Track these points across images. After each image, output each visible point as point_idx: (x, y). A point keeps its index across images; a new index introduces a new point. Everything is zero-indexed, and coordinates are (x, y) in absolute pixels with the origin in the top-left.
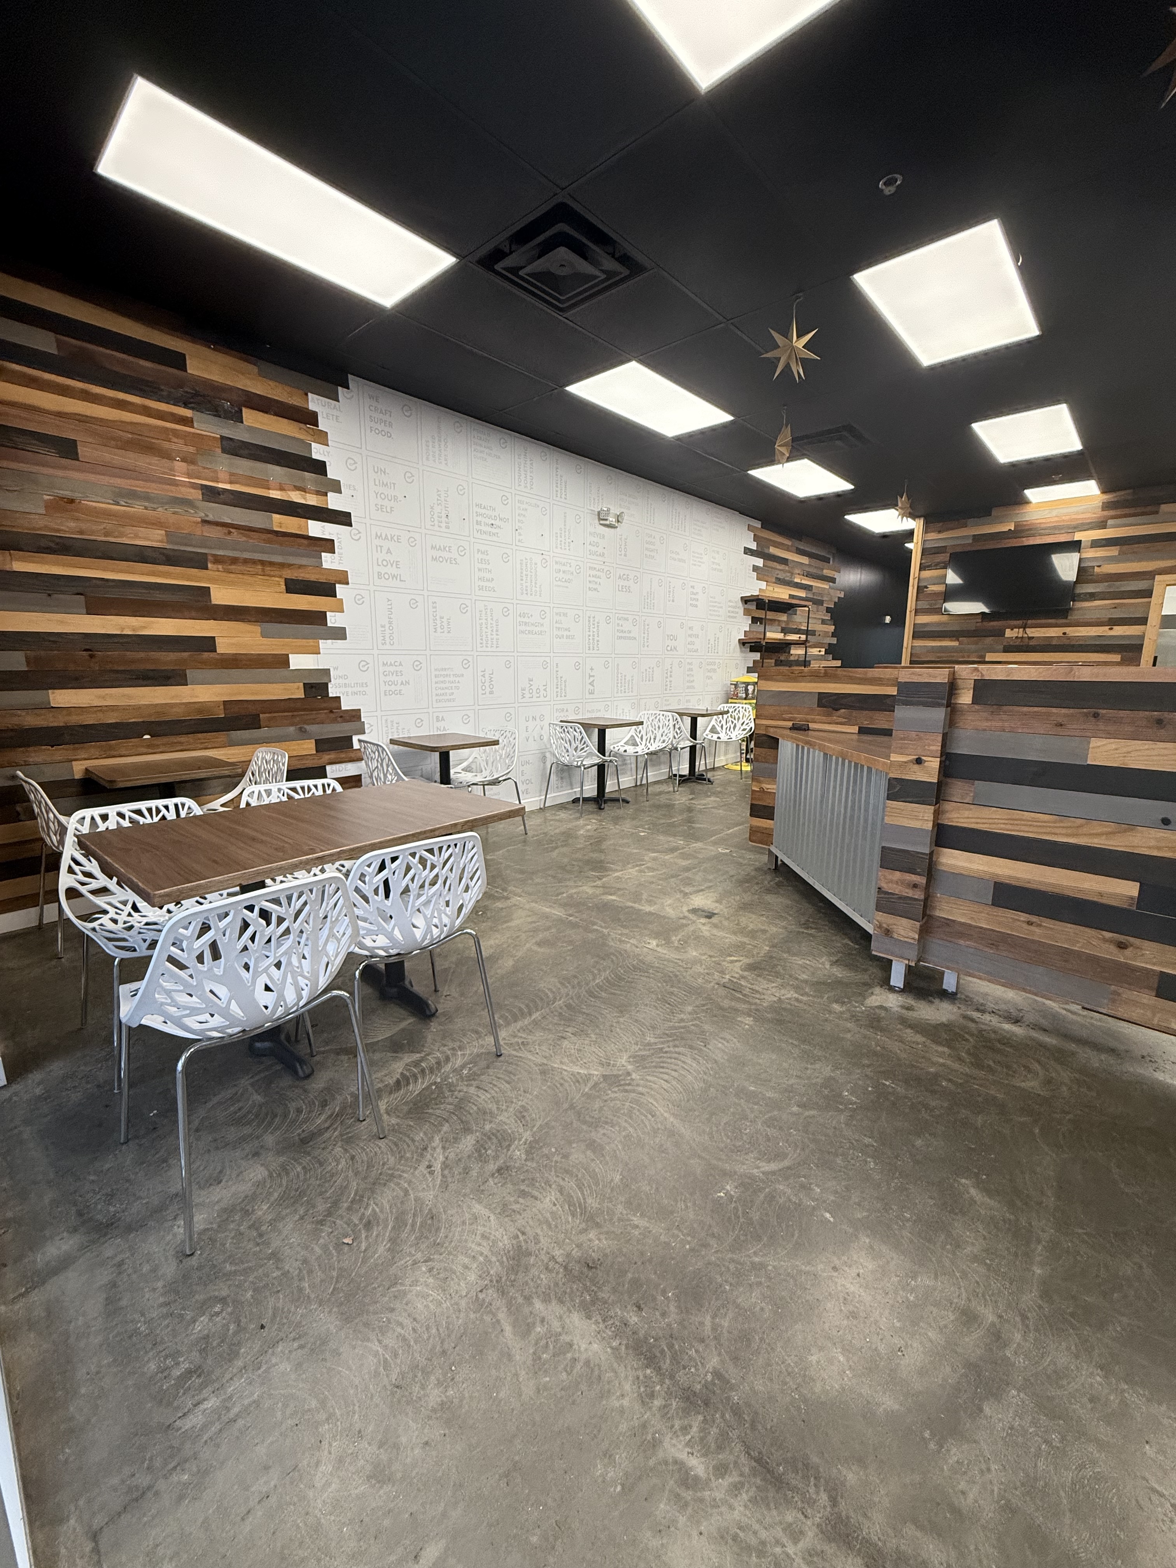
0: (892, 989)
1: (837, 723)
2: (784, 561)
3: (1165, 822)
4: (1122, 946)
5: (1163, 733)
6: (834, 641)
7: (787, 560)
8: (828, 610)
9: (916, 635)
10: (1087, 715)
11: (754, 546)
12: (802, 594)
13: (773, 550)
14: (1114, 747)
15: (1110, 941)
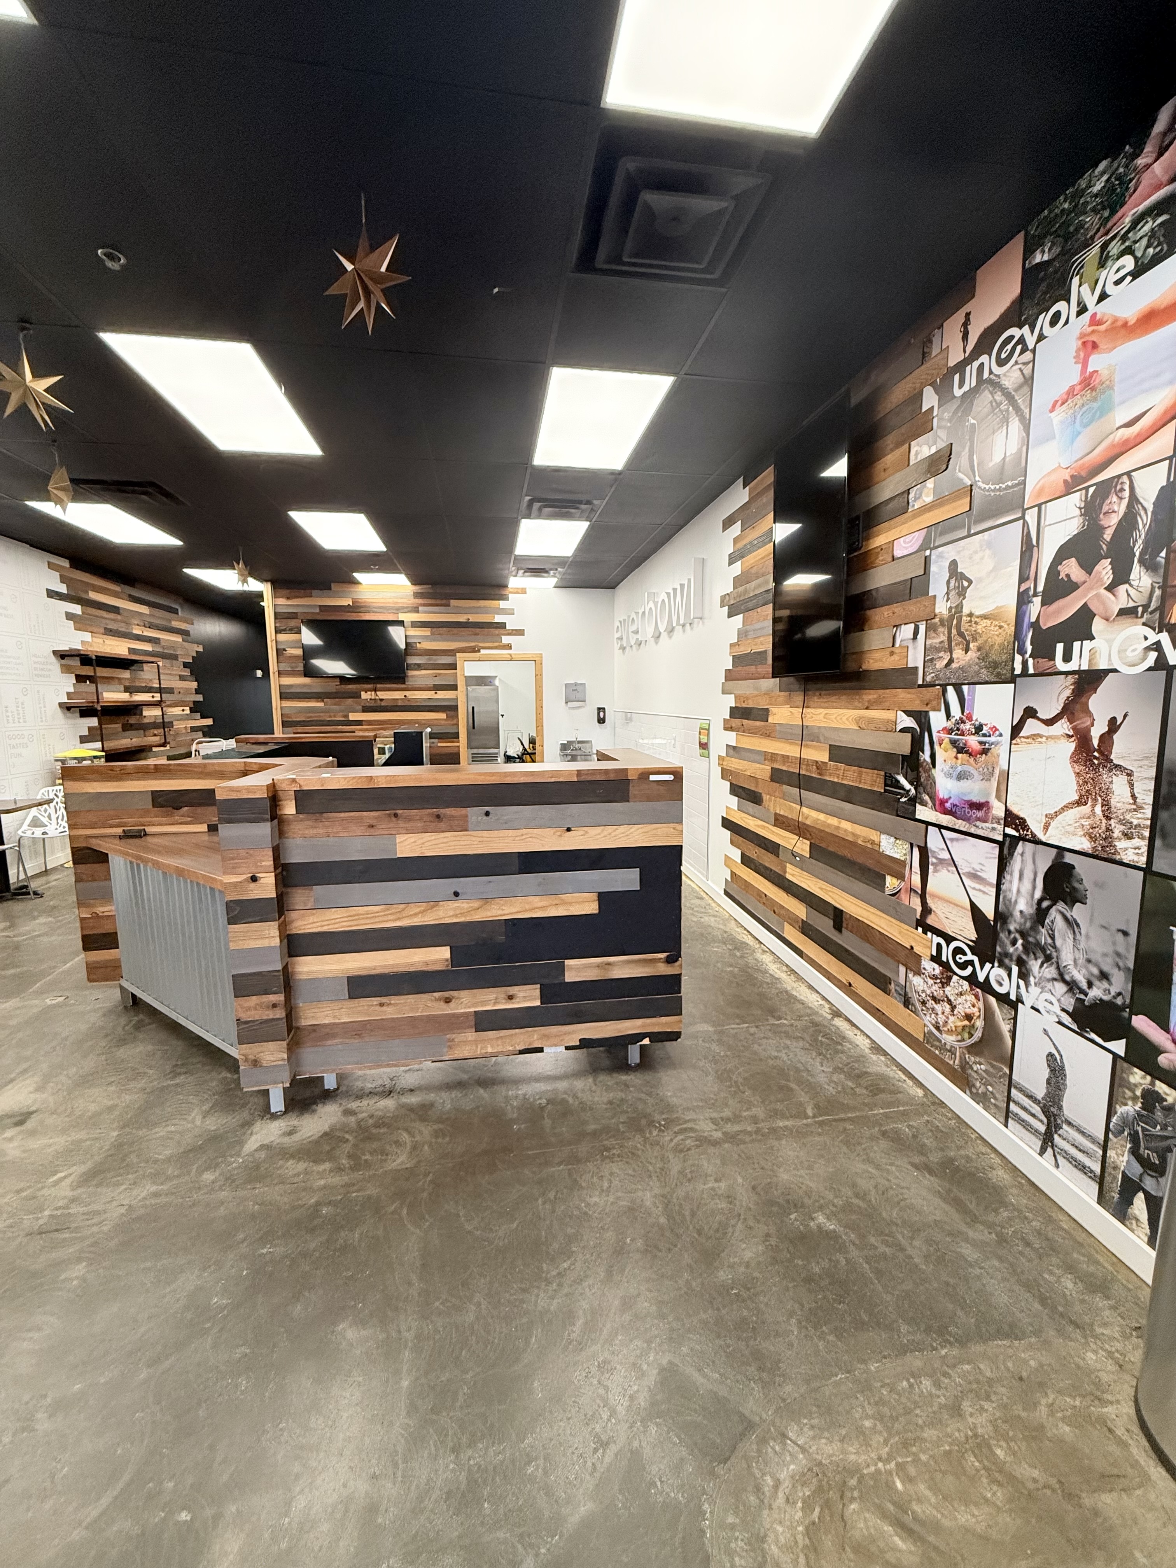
0: (274, 1116)
1: (181, 823)
2: (116, 610)
3: (456, 894)
4: (448, 1001)
5: (442, 825)
6: (200, 698)
7: (118, 608)
8: (186, 665)
9: (283, 696)
10: (389, 815)
11: (63, 589)
12: (148, 647)
13: (93, 596)
14: (413, 840)
15: (440, 999)
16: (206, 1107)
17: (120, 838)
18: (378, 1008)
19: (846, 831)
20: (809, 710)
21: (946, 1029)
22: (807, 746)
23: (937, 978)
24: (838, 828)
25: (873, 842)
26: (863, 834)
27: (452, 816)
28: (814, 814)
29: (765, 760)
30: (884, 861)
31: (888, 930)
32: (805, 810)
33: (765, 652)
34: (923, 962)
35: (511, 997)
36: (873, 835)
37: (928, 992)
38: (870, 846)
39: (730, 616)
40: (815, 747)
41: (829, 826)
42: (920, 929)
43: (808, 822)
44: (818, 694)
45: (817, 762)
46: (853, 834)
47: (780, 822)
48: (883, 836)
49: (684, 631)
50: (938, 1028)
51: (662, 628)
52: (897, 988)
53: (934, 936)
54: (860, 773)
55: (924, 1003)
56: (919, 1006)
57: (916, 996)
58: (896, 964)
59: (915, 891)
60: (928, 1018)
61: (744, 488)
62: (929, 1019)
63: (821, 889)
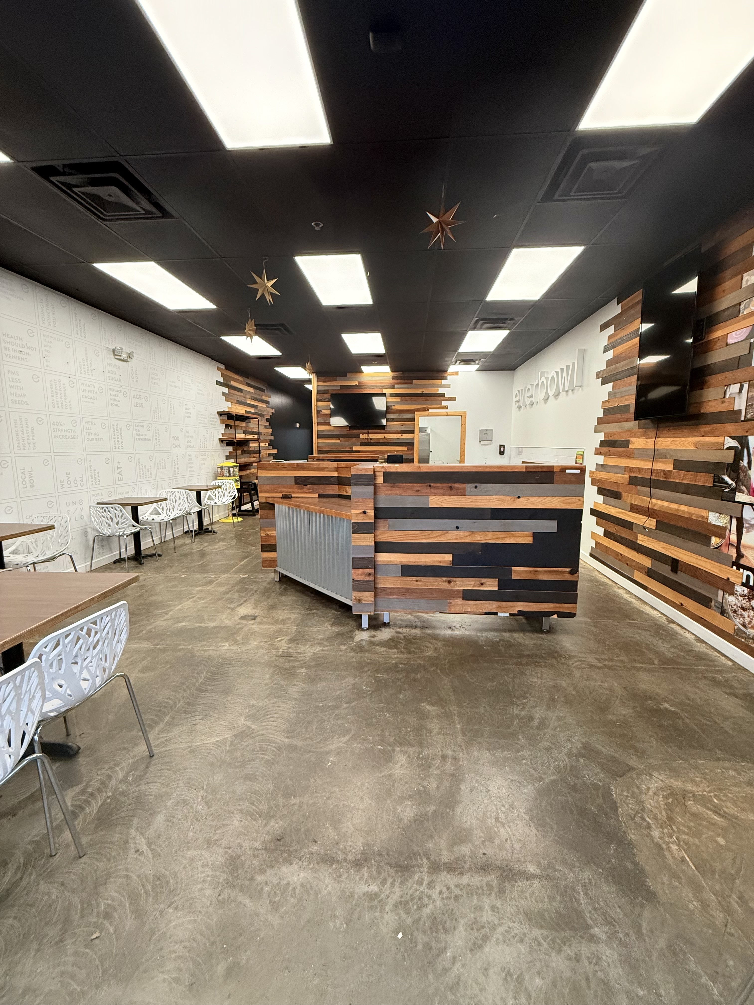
0: (363, 630)
1: (306, 493)
2: (240, 390)
3: (457, 528)
4: (449, 582)
5: (452, 492)
6: (272, 438)
7: (242, 389)
8: (267, 420)
9: (319, 437)
10: (427, 486)
11: (222, 380)
12: (252, 410)
13: (233, 383)
14: (437, 499)
15: (446, 581)
16: (331, 623)
17: (282, 498)
18: (415, 582)
19: (683, 511)
20: (660, 439)
21: (750, 626)
22: (657, 461)
23: (745, 596)
24: (678, 510)
25: (703, 517)
26: (696, 513)
27: (458, 488)
28: (660, 503)
29: (625, 471)
30: (711, 528)
31: (713, 569)
32: (654, 501)
33: (629, 405)
34: (736, 587)
35: (482, 584)
36: (704, 513)
37: (739, 605)
38: (701, 520)
39: (603, 384)
40: (662, 462)
41: (671, 509)
42: (735, 568)
43: (655, 508)
44: (667, 429)
45: (664, 471)
46: (689, 513)
47: (634, 509)
48: (710, 513)
49: (567, 395)
50: (744, 626)
51: (551, 393)
52: (716, 604)
53: (745, 571)
54: (696, 476)
55: (735, 612)
56: (731, 614)
57: (729, 608)
58: (716, 589)
59: (732, 545)
60: (738, 620)
61: (618, 304)
62: (738, 622)
63: (663, 548)
